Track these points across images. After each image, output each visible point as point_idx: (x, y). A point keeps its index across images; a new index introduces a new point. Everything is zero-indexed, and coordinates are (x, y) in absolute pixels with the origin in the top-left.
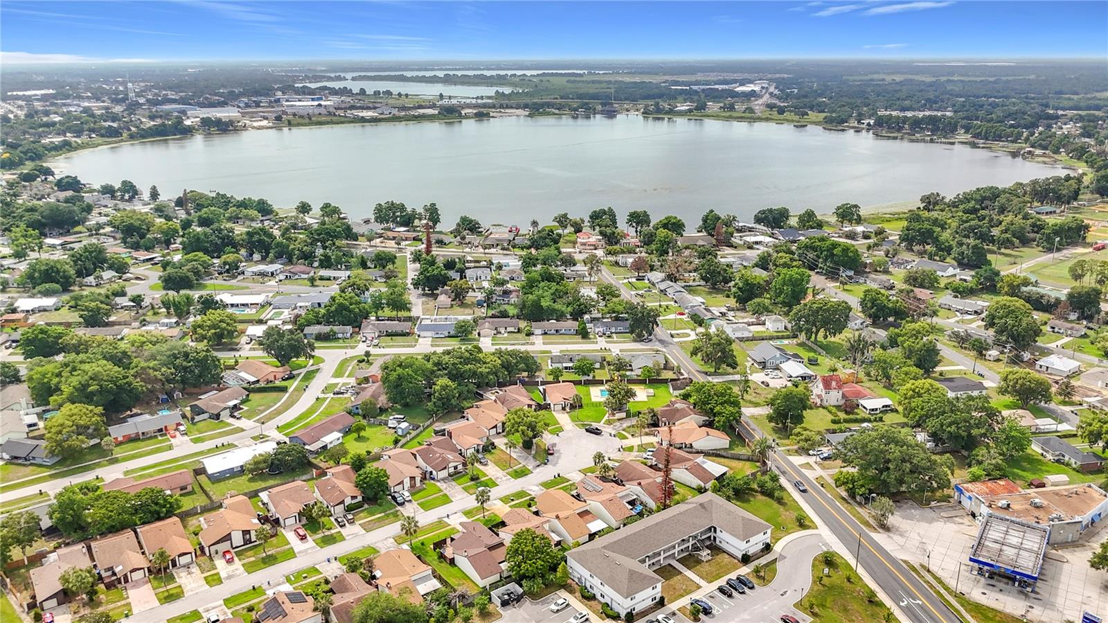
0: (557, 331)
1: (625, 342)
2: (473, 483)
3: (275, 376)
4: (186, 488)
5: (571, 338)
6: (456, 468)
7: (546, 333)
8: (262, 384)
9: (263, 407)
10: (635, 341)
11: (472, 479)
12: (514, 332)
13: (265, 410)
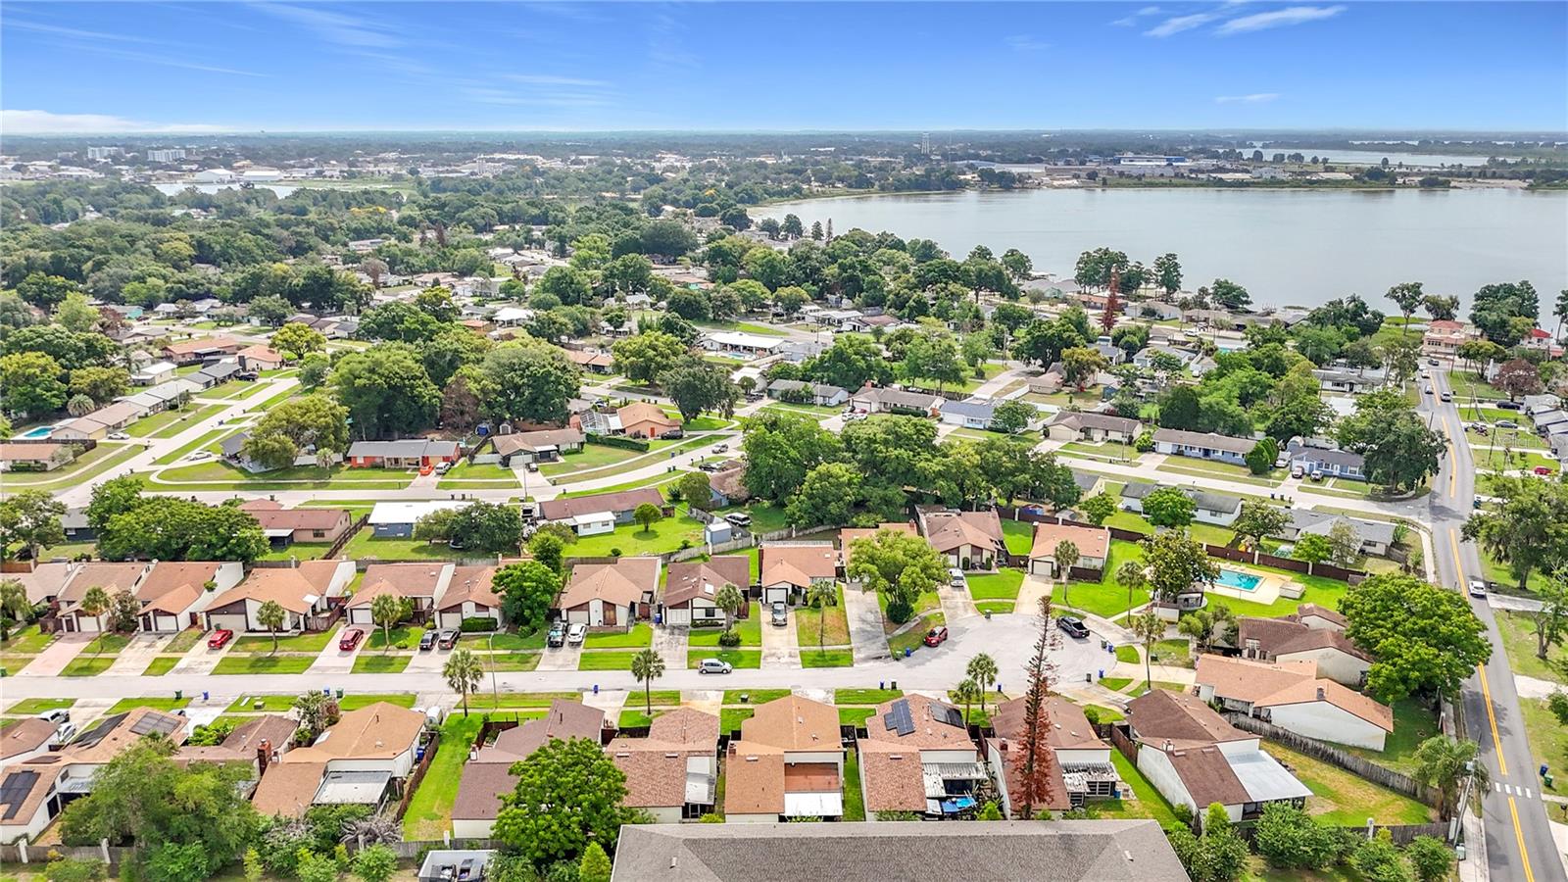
0: (1207, 452)
1: (1344, 496)
2: (720, 649)
3: (652, 430)
4: (323, 535)
5: (1226, 470)
6: (709, 612)
7: (1180, 453)
8: (621, 436)
9: (585, 465)
10: (1373, 497)
11: (722, 642)
12: (1120, 443)
13: (583, 469)
